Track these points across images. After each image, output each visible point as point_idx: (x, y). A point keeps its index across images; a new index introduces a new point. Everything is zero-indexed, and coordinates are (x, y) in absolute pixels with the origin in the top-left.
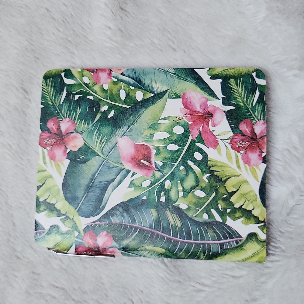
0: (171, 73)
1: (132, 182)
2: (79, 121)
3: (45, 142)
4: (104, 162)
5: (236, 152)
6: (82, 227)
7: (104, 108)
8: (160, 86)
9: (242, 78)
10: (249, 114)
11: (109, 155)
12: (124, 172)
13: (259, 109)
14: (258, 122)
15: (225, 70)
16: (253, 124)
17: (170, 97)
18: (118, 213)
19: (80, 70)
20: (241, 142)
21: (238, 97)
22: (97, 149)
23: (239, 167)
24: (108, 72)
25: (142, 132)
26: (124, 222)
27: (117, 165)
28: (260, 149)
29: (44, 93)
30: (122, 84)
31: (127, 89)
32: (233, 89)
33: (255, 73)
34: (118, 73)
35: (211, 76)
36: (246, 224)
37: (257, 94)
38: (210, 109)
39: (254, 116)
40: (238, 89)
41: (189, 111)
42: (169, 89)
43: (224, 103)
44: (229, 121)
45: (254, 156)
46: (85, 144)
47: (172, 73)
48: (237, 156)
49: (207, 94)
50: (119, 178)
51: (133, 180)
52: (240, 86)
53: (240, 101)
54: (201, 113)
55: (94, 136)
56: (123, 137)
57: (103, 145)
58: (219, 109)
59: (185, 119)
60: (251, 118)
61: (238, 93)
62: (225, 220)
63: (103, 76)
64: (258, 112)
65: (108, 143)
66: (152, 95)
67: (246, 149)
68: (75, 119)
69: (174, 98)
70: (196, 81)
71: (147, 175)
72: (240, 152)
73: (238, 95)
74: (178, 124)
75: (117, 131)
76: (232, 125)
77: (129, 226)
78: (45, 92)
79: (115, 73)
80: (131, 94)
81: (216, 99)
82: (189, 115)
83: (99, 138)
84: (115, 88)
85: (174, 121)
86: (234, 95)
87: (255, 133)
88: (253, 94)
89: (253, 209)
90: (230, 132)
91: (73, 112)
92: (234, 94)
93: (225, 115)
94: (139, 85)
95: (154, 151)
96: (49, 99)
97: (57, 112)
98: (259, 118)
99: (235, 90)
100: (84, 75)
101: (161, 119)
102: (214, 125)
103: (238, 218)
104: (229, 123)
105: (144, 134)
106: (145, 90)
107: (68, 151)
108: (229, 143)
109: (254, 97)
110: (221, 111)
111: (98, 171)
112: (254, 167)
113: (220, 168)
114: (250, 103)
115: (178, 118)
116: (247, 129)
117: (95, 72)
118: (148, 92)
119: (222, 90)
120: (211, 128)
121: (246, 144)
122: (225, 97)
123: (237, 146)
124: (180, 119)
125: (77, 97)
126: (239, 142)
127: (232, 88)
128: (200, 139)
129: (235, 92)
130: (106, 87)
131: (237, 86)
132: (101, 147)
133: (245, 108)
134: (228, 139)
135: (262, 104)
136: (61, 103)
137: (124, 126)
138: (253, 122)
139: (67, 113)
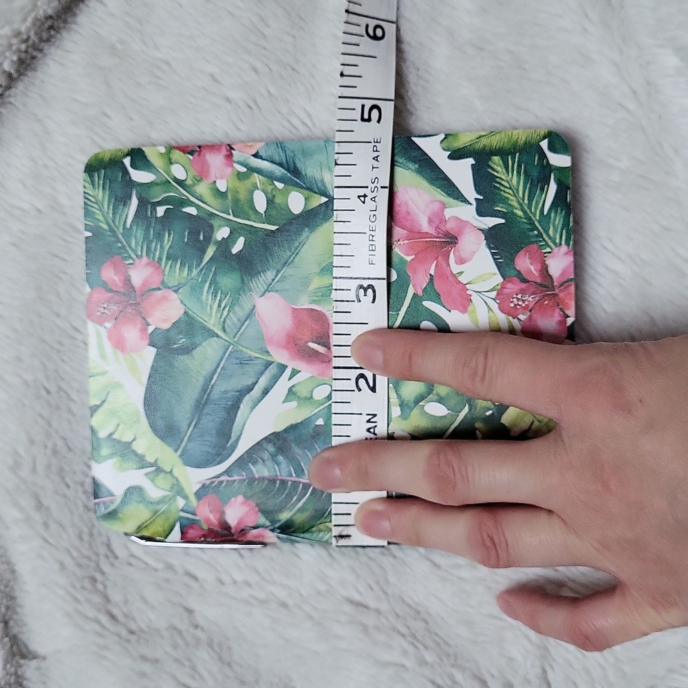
1: (290, 390)
2: (170, 262)
3: (99, 311)
4: (229, 350)
5: (510, 318)
6: (192, 487)
7: (222, 233)
9: (517, 155)
10: (536, 232)
11: (240, 333)
12: (272, 370)
13: (557, 222)
14: (556, 250)
15: (480, 137)
16: (545, 255)
18: (266, 455)
19: (163, 150)
20: (519, 296)
21: (511, 198)
22: (212, 321)
24: (224, 152)
25: (306, 282)
26: (278, 474)
27: (258, 355)
28: (561, 310)
29: (89, 203)
30: (256, 178)
31: (270, 188)
32: (497, 180)
33: (546, 141)
34: (248, 153)
35: (449, 153)
37: (553, 187)
38: (450, 226)
39: (547, 238)
40: (510, 179)
41: (406, 232)
43: (480, 212)
44: (493, 251)
46: (185, 312)
48: (512, 327)
49: (443, 193)
50: (263, 382)
51: (293, 386)
52: (515, 172)
53: (516, 204)
54: (427, 235)
55: (205, 293)
56: (267, 294)
57: (226, 312)
58: (470, 226)
59: (397, 250)
60: (540, 241)
61: (510, 188)
63: (215, 160)
64: (554, 229)
65: (236, 308)
66: (324, 200)
67: (530, 311)
68: (160, 259)
70: (417, 166)
71: (322, 374)
72: (518, 317)
73: (511, 192)
75: (254, 282)
76: (499, 259)
77: (290, 483)
78: (90, 201)
79: (240, 154)
80: (278, 200)
81: (462, 203)
82: (406, 242)
83: (215, 300)
84: (243, 187)
86: (502, 193)
87: (550, 275)
88: (542, 189)
90: (495, 274)
91: (156, 245)
92: (501, 191)
93: (484, 238)
94: (295, 179)
96: (101, 218)
97: (120, 245)
98: (558, 241)
99: (503, 183)
100: (173, 161)
102: (461, 261)
104: (493, 254)
105: (312, 287)
106: (307, 189)
107: (151, 329)
108: (494, 299)
109: (546, 195)
110: (474, 229)
111: (219, 370)
114: (536, 209)
116: (532, 268)
117: (197, 153)
118: (316, 193)
119: (474, 184)
120: (455, 269)
121: (531, 300)
122: (481, 198)
123: (512, 305)
125: (161, 211)
126: (515, 296)
127: (497, 177)
128: (431, 292)
129: (503, 186)
130: (222, 186)
131: (508, 172)
132: (221, 318)
133: (525, 221)
134: (492, 290)
135: (562, 211)
136: (128, 226)
137: (268, 270)
138: (544, 251)
139: (142, 247)
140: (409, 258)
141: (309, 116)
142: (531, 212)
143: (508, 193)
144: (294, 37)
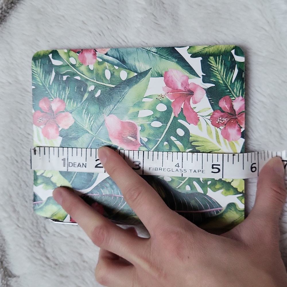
0: (152, 52)
2: (69, 100)
3: (38, 121)
4: (93, 139)
5: (216, 128)
7: (91, 88)
8: (143, 66)
9: (221, 56)
10: (228, 91)
11: (98, 132)
13: (238, 86)
14: (237, 98)
15: (205, 48)
16: (233, 100)
17: (152, 76)
18: (108, 185)
19: (66, 51)
20: (220, 118)
21: (218, 75)
22: (86, 126)
23: (219, 142)
24: (93, 52)
25: (127, 110)
26: (113, 193)
27: (106, 142)
28: (239, 125)
30: (106, 64)
31: (112, 69)
32: (212, 67)
33: (234, 50)
34: (103, 53)
35: (191, 55)
36: (226, 195)
37: (236, 71)
38: (191, 87)
39: (233, 93)
40: (218, 67)
41: (171, 89)
42: (151, 68)
43: (204, 81)
44: (209, 98)
45: (233, 132)
46: (75, 122)
47: (154, 52)
48: (217, 132)
49: (188, 72)
52: (220, 64)
53: (220, 78)
54: (181, 91)
55: (83, 114)
56: (110, 115)
57: (92, 122)
58: (199, 87)
59: (167, 97)
60: (230, 94)
61: (217, 71)
62: (206, 192)
63: (89, 56)
64: (236, 89)
65: (97, 121)
66: (136, 74)
67: (225, 125)
69: (156, 77)
70: (177, 60)
72: (220, 127)
73: (217, 72)
74: (161, 102)
75: (105, 110)
76: (212, 102)
77: (118, 197)
78: (34, 73)
79: (100, 53)
80: (116, 74)
81: (196, 77)
82: (171, 93)
83: (88, 117)
84: (100, 68)
85: (157, 99)
87: (234, 110)
88: (232, 72)
89: (232, 181)
90: (210, 108)
91: (63, 92)
92: (214, 72)
93: (205, 93)
94: (123, 65)
95: (139, 128)
96: (39, 80)
97: (47, 92)
98: (238, 95)
99: (214, 68)
100: (70, 56)
101: (145, 97)
102: (195, 102)
103: (218, 189)
104: (209, 100)
105: (130, 112)
106: (128, 69)
107: (60, 129)
108: (209, 119)
109: (233, 74)
110: (201, 88)
112: (233, 141)
113: (201, 143)
114: (229, 80)
115: (161, 96)
116: (226, 106)
117: (81, 53)
118: (132, 71)
119: (202, 68)
120: (192, 105)
121: (226, 120)
122: (205, 75)
123: (217, 122)
124: (162, 97)
125: (65, 78)
126: (219, 118)
127: (212, 66)
128: (182, 116)
129: (215, 70)
130: (91, 67)
131: (217, 64)
132: (90, 125)
133: (224, 85)
134: (208, 115)
135: (240, 81)
136: (51, 84)
137: (111, 104)
138: (232, 99)
139: (57, 93)
140: (172, 101)
141: (126, 37)
142: (227, 82)
143: (217, 73)
144: (118, 3)
